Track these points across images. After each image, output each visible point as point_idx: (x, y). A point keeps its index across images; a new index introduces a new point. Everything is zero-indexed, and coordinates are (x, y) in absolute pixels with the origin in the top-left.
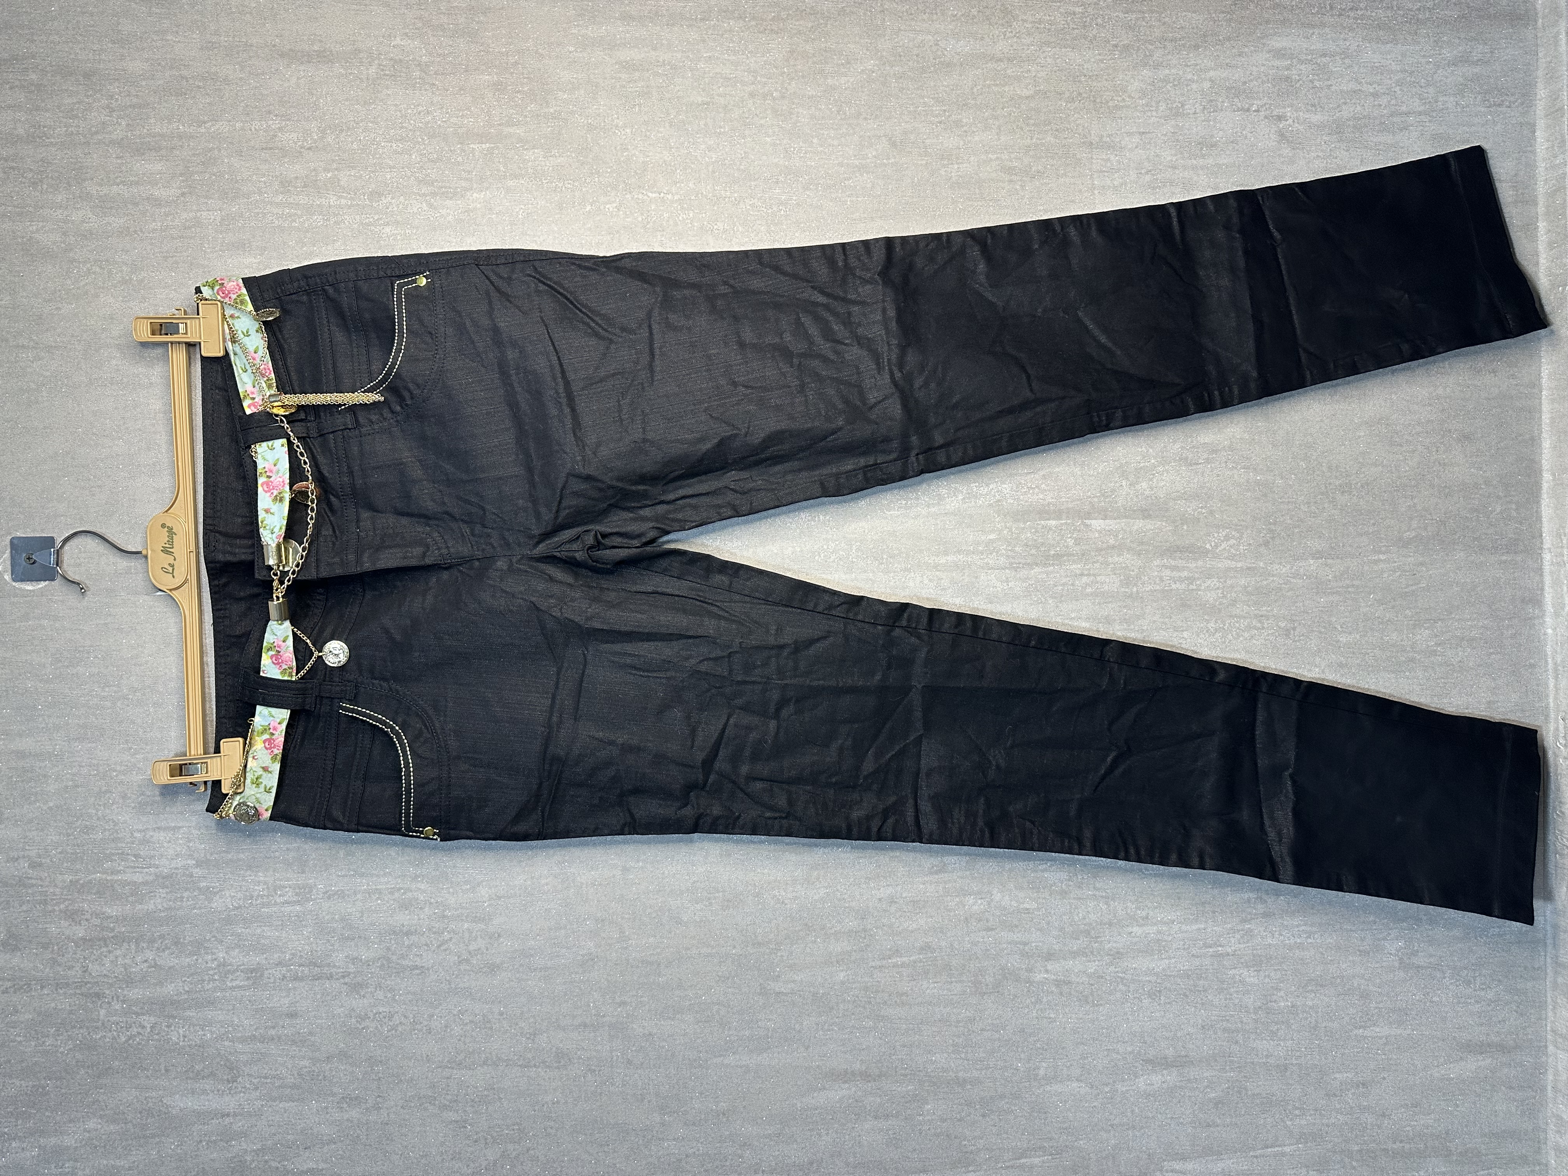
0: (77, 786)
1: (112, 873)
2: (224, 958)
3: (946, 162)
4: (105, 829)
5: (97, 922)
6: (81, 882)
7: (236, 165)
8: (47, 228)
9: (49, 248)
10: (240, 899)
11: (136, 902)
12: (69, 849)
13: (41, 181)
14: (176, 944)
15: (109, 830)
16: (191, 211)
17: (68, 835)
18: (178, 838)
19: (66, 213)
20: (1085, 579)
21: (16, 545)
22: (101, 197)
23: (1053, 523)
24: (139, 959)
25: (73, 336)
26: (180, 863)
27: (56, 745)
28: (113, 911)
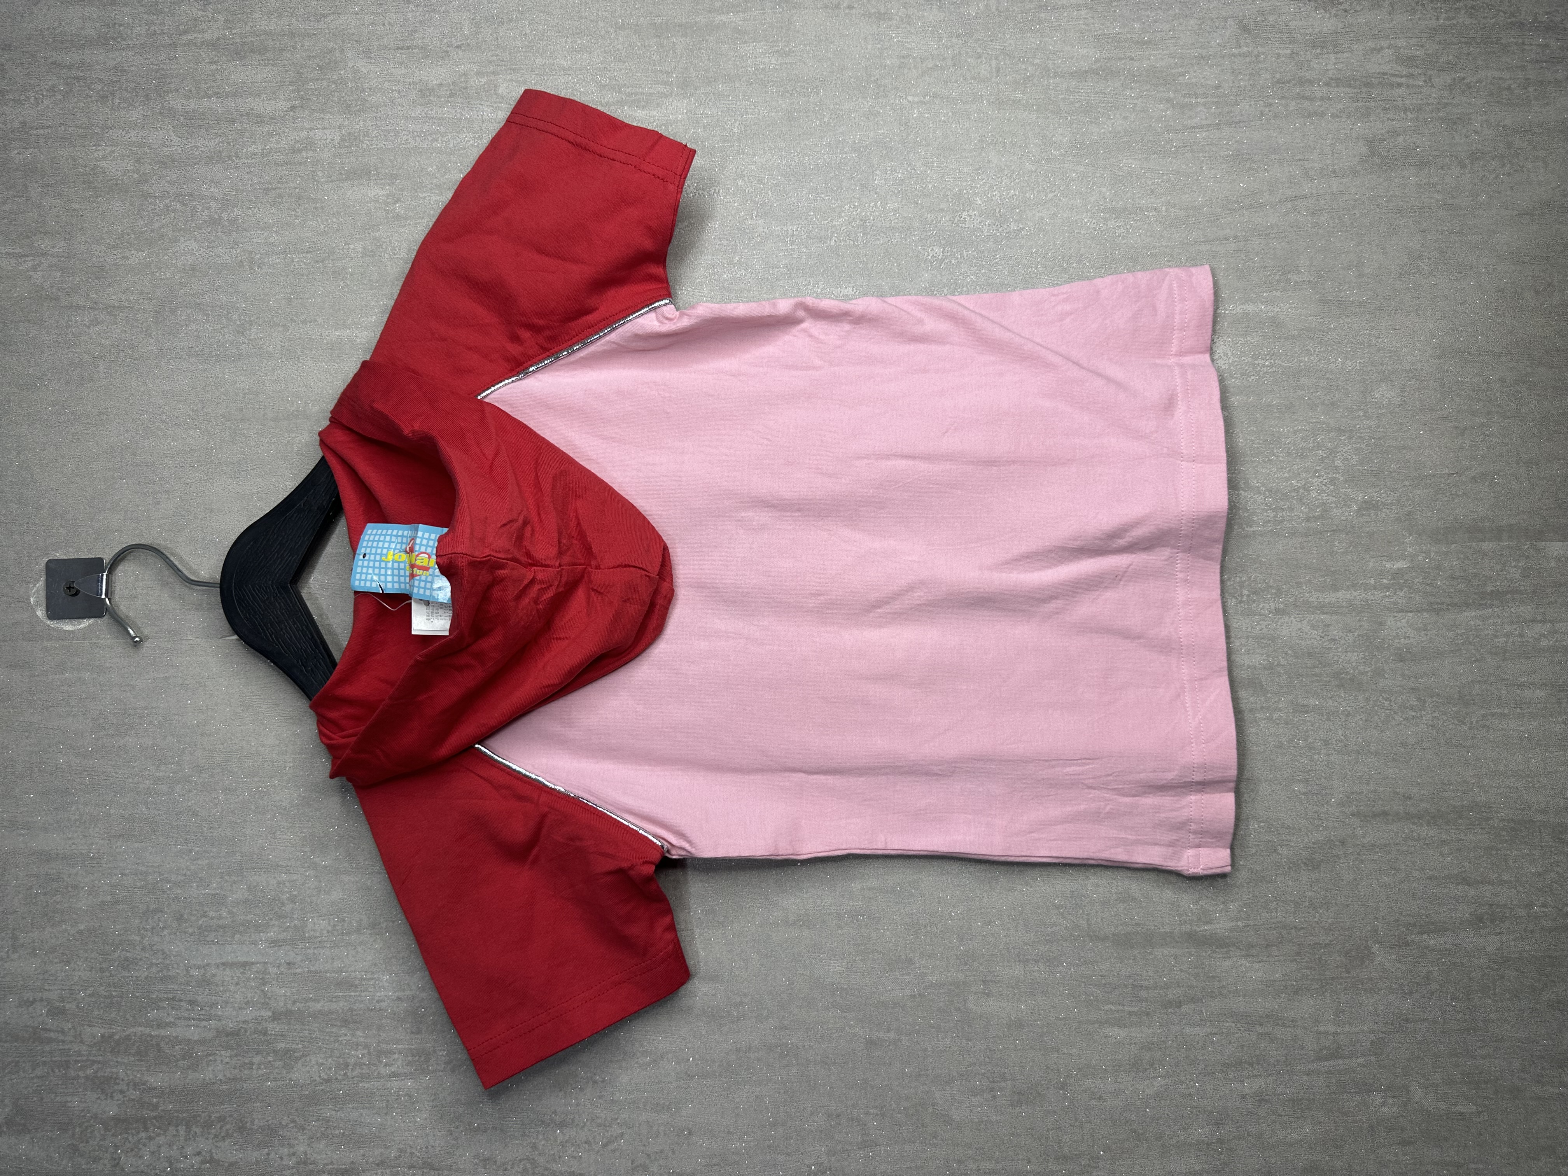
0: (117, 902)
1: (159, 1026)
2: (306, 1154)
3: (1318, 51)
4: (152, 964)
5: (134, 1094)
6: (117, 1037)
7: (363, 69)
8: (116, 154)
9: (117, 180)
10: (330, 1068)
11: (189, 1068)
12: (102, 991)
13: (113, 95)
14: (241, 1129)
15: (157, 965)
16: (302, 130)
17: (102, 970)
18: (248, 979)
19: (141, 133)
20: (1538, 628)
21: (54, 569)
22: (187, 112)
23: (1487, 546)
24: (189, 1151)
25: (142, 293)
26: (249, 1013)
27: (92, 844)
28: (157, 1079)
